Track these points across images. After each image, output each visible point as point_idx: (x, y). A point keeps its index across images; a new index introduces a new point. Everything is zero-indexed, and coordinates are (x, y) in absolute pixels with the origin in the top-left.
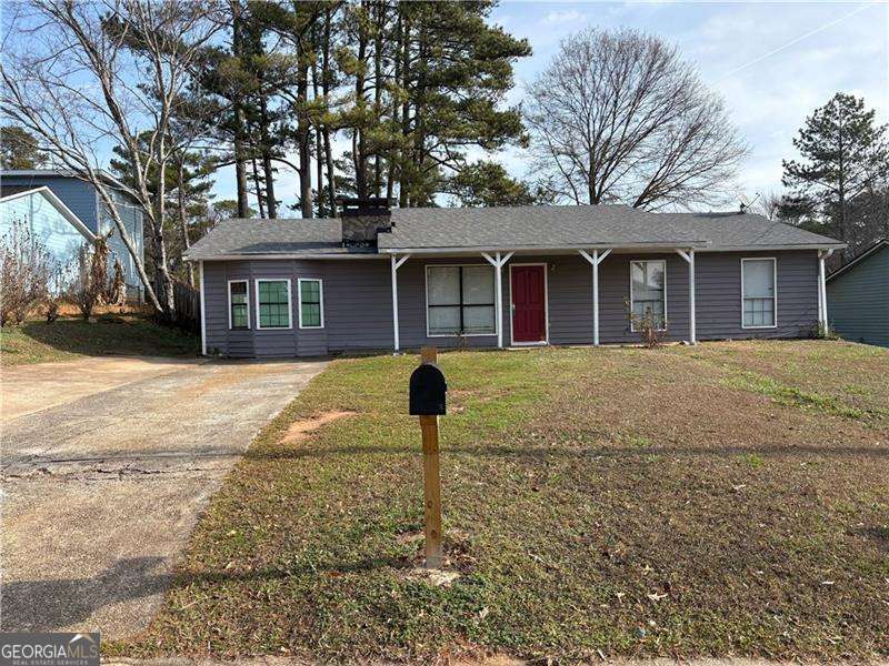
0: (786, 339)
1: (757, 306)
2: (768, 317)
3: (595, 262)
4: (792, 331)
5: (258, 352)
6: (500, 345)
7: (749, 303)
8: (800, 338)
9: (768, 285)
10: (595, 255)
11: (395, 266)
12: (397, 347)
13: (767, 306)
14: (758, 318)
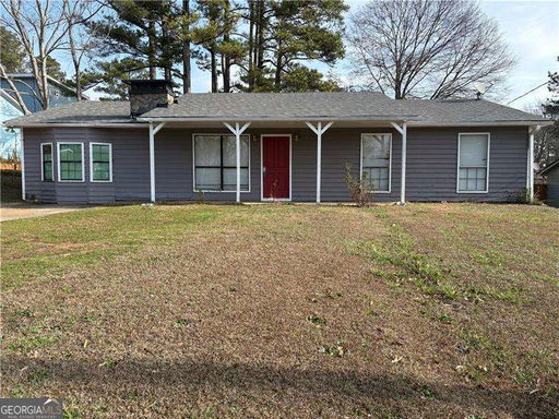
0: (496, 203)
1: (472, 174)
2: (480, 184)
3: (319, 132)
4: (502, 196)
5: (59, 199)
6: (238, 200)
7: (464, 171)
8: (509, 203)
9: (481, 157)
10: (319, 127)
11: (152, 132)
12: (153, 199)
13: (480, 174)
14: (471, 185)
